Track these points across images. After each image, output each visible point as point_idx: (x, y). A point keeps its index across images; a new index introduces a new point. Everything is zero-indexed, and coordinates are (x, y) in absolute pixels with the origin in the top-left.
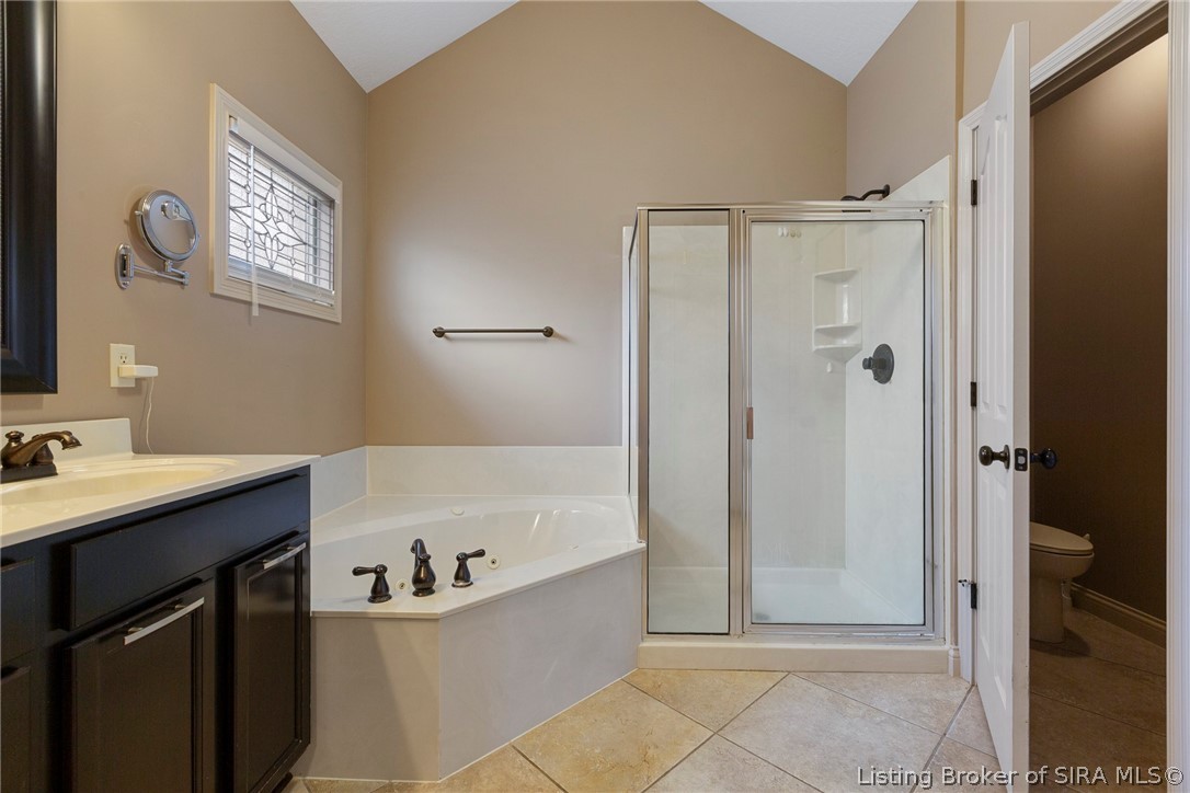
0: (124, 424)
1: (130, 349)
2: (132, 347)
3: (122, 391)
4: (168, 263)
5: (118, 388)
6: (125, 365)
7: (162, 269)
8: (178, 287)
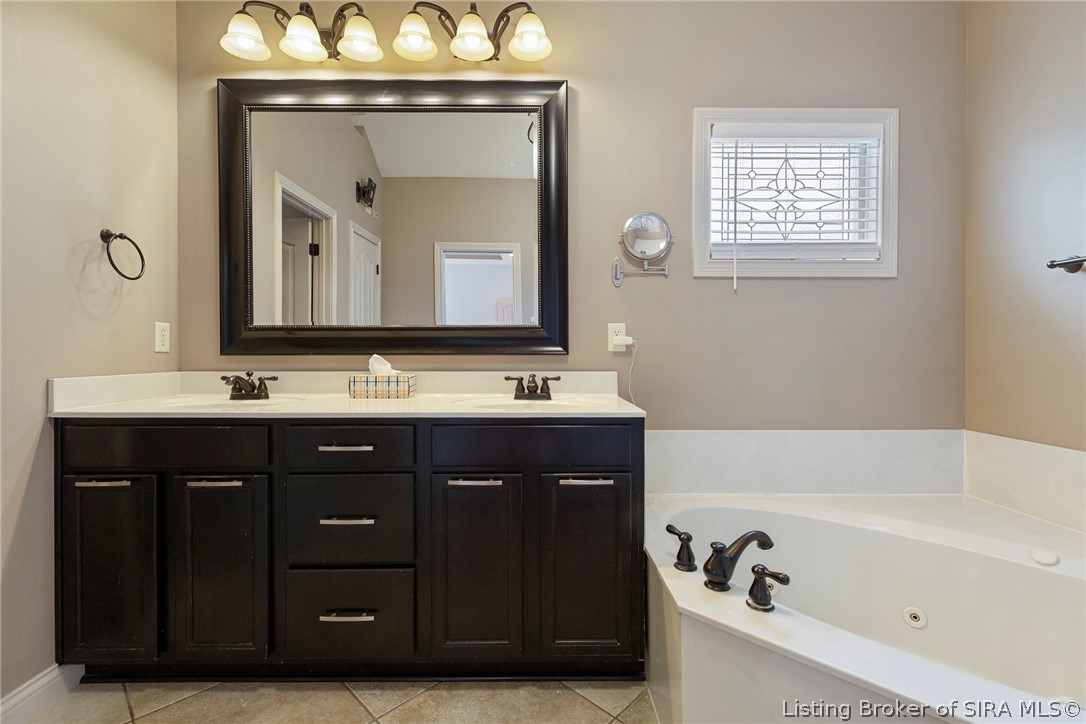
0: (612, 377)
1: (622, 326)
2: (624, 324)
3: (617, 354)
4: (646, 263)
5: (615, 353)
6: (618, 337)
7: (642, 266)
8: (663, 278)
